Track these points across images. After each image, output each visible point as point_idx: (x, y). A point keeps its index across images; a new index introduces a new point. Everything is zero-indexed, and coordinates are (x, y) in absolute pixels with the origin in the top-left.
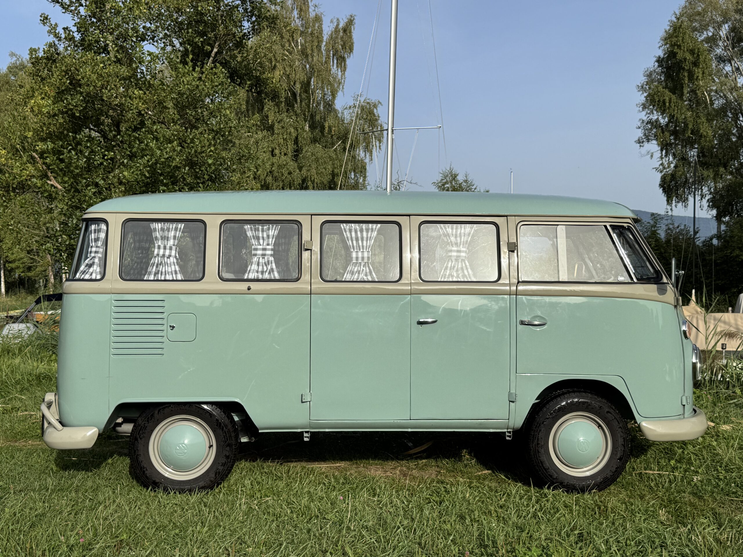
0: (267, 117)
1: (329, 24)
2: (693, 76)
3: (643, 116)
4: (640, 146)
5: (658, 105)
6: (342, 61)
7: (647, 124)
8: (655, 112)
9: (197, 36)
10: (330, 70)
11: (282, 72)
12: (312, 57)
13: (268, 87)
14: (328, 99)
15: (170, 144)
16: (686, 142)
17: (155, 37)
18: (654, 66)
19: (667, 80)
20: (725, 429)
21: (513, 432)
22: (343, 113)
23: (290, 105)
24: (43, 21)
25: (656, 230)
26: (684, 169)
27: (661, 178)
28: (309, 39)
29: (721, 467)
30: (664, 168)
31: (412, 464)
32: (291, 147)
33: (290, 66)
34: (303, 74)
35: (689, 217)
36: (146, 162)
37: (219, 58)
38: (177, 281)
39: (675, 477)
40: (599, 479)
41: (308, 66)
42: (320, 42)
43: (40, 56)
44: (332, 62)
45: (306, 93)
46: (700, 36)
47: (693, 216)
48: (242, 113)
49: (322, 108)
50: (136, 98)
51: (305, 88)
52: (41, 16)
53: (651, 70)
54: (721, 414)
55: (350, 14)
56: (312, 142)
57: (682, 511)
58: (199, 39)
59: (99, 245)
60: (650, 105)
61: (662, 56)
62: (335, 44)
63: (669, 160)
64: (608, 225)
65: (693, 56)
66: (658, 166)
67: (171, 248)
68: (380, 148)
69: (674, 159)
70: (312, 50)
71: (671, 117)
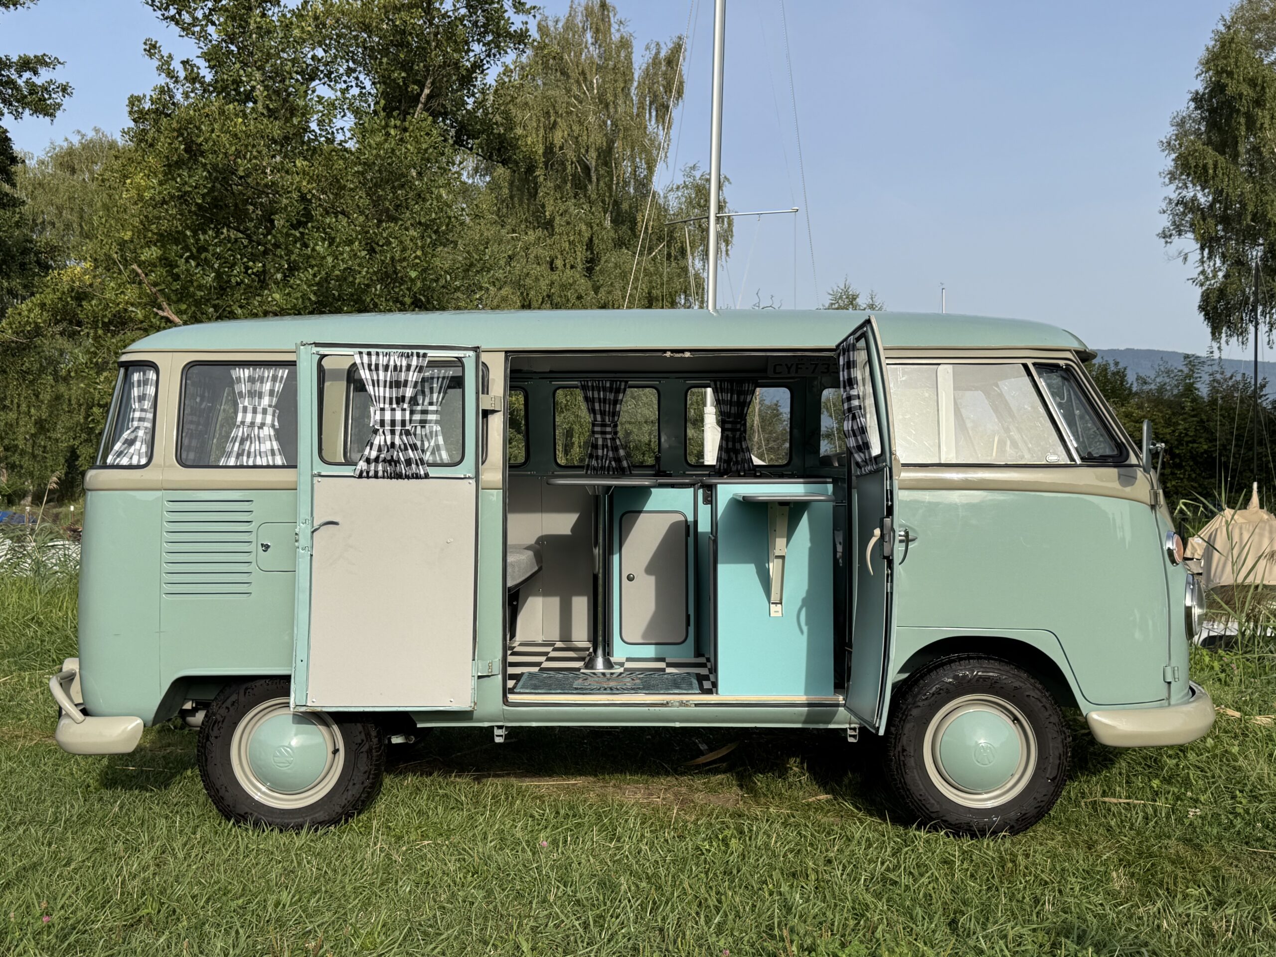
0: (543, 206)
1: (644, 53)
2: (1254, 122)
3: (1171, 192)
4: (1166, 242)
5: (1195, 173)
6: (663, 110)
7: (1177, 205)
8: (1190, 185)
9: (396, 69)
10: (646, 128)
11: (566, 133)
12: (615, 108)
13: (517, 151)
14: (642, 175)
15: (348, 245)
16: (1244, 236)
17: (332, 73)
18: (1188, 108)
19: (1210, 131)
20: (1259, 722)
21: (860, 728)
22: (665, 197)
23: (580, 184)
24: (149, 51)
25: (1194, 383)
26: (1240, 281)
27: (1202, 296)
28: (611, 77)
29: (1241, 791)
30: (1207, 279)
31: (699, 782)
32: (581, 254)
33: (581, 123)
34: (601, 135)
35: (1245, 362)
36: (311, 277)
37: (434, 104)
38: (275, 467)
39: (1155, 811)
40: (1013, 814)
41: (609, 122)
42: (628, 81)
43: (147, 108)
44: (647, 115)
45: (606, 166)
46: (1267, 55)
47: (1253, 359)
48: (503, 201)
49: (632, 191)
50: (298, 174)
51: (605, 157)
52: (145, 44)
53: (1184, 114)
54: (1254, 697)
55: (678, 34)
56: (615, 247)
57: (1156, 872)
58: (400, 74)
59: (145, 407)
60: (1182, 174)
61: (1201, 91)
62: (653, 84)
63: (1215, 264)
64: (1029, 362)
65: (1255, 90)
66: (1196, 276)
67: (265, 412)
68: (727, 254)
69: (1224, 263)
70: (615, 96)
71: (1218, 193)
